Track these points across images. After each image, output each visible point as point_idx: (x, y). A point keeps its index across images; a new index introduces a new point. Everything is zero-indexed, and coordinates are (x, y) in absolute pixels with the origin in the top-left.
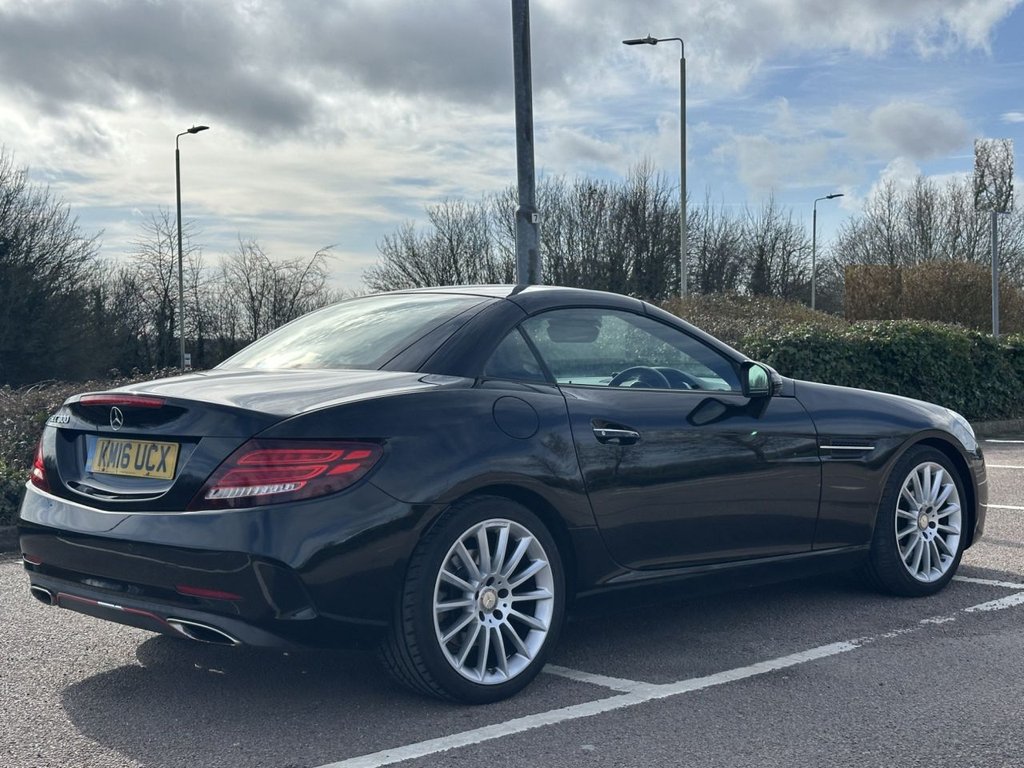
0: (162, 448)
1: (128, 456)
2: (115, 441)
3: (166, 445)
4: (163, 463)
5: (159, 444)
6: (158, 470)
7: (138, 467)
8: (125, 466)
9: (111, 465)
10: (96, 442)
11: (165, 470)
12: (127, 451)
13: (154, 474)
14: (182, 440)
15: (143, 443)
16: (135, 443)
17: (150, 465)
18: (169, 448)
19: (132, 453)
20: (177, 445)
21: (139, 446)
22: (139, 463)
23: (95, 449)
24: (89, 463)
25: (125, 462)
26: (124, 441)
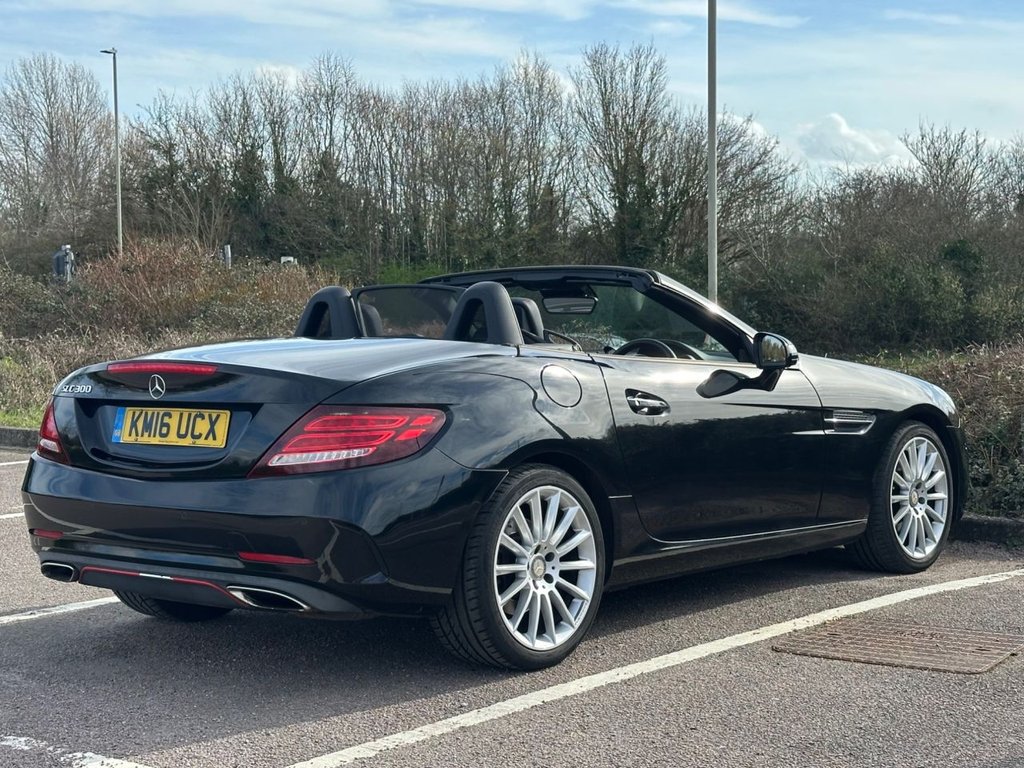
0: (210, 416)
1: (168, 425)
2: (150, 410)
3: (214, 413)
4: (212, 431)
5: (206, 412)
6: (206, 438)
7: (180, 436)
8: (165, 435)
9: (146, 434)
10: (124, 412)
11: (214, 438)
12: (166, 420)
13: (201, 442)
14: (234, 407)
15: (186, 412)
16: (176, 413)
17: (196, 433)
18: (218, 417)
19: (173, 422)
20: (228, 413)
21: (181, 415)
22: (183, 432)
23: (122, 420)
24: (116, 433)
25: (164, 430)
26: (162, 411)
